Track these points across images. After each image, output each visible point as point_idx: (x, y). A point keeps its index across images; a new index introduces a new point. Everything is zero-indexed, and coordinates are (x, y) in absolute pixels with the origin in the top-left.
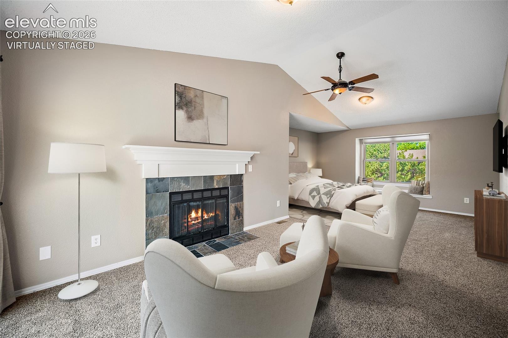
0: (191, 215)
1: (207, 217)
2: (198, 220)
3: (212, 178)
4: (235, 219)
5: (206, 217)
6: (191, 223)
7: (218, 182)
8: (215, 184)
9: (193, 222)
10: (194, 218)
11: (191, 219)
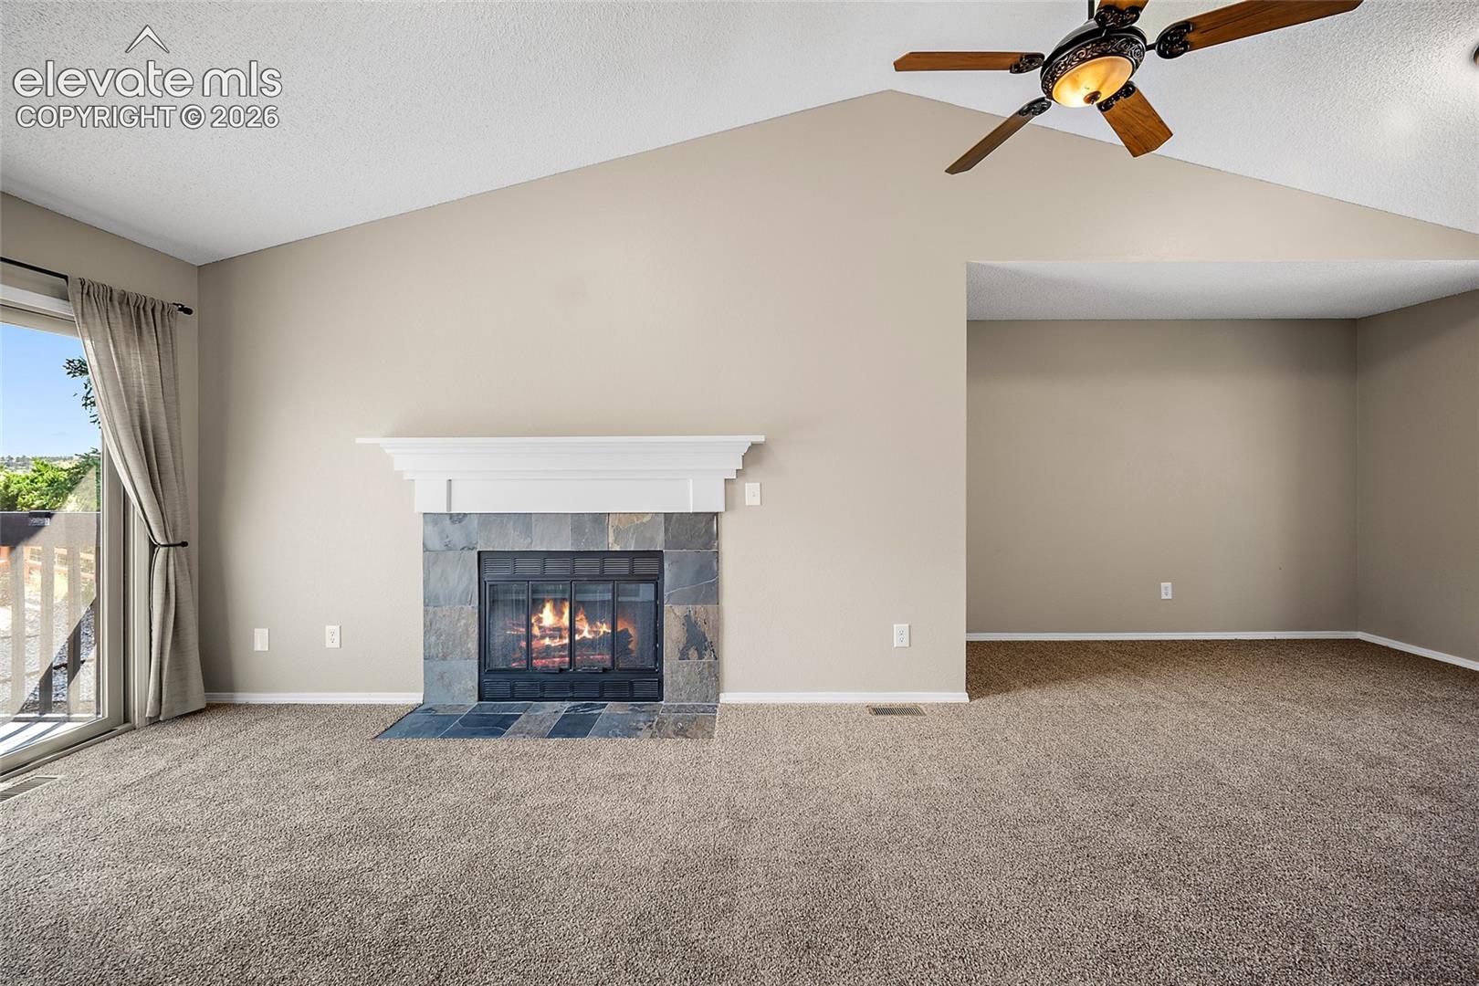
0: (541, 616)
1: (590, 632)
2: (561, 637)
3: (600, 519)
4: (684, 655)
5: (586, 634)
6: (542, 642)
7: (618, 532)
8: (611, 539)
9: (547, 641)
10: (550, 630)
11: (540, 628)
